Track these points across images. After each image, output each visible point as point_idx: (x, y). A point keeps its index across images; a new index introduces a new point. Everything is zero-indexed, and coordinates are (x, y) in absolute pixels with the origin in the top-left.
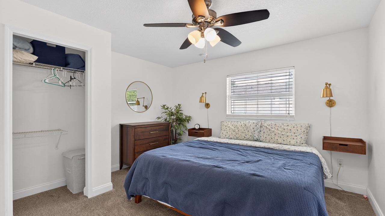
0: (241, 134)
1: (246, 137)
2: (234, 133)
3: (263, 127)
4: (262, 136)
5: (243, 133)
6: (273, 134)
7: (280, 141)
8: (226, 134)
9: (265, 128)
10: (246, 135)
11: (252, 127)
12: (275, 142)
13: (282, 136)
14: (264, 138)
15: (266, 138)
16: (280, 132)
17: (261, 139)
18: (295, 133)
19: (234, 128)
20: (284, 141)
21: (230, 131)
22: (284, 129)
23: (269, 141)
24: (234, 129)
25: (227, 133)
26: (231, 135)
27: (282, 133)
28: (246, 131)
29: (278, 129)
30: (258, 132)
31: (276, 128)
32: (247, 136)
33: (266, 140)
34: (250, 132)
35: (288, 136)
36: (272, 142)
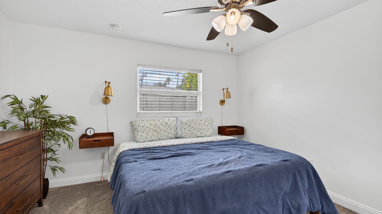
0: (163, 133)
1: (168, 135)
2: (155, 134)
3: (183, 123)
4: (184, 132)
5: (166, 132)
6: (193, 129)
7: (199, 134)
8: (146, 136)
9: (186, 124)
10: (168, 134)
11: (174, 125)
12: (195, 136)
13: (200, 130)
14: (185, 134)
15: (187, 133)
16: (197, 127)
17: (183, 135)
18: (208, 126)
19: (154, 127)
20: (201, 134)
21: (150, 132)
22: (200, 124)
23: (190, 136)
24: (155, 129)
25: (148, 134)
26: (152, 137)
27: (200, 127)
28: (169, 130)
29: (195, 124)
30: (180, 129)
31: (194, 123)
32: (170, 134)
33: (187, 135)
34: (172, 130)
35: (204, 129)
36: (193, 136)
